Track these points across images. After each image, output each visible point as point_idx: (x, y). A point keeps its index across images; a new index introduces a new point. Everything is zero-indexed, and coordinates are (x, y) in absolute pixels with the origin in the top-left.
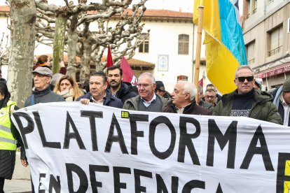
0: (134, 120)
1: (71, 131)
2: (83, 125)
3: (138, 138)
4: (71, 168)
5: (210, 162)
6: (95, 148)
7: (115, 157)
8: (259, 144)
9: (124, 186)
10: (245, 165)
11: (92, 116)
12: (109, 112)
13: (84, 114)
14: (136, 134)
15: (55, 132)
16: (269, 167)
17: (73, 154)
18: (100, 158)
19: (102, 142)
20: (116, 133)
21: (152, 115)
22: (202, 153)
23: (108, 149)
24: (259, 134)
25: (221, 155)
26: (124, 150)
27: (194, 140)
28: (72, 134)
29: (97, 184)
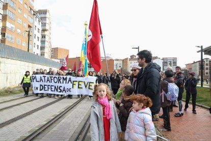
0: (51, 77)
2: (43, 78)
4: (41, 85)
6: (45, 82)
7: (48, 83)
8: (70, 80)
9: (49, 88)
10: (68, 83)
11: (45, 77)
12: (47, 76)
14: (51, 79)
15: (38, 79)
16: (71, 83)
17: (41, 83)
18: (46, 84)
19: (46, 80)
20: (48, 79)
21: (54, 76)
22: (62, 82)
24: (70, 78)
25: (65, 82)
26: (50, 82)
27: (60, 80)
28: (41, 80)
29: (45, 88)
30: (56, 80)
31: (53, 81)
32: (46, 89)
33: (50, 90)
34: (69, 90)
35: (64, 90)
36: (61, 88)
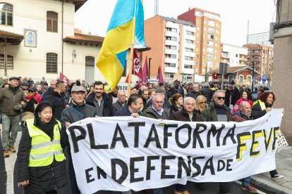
1: (119, 135)
3: (169, 137)
4: (115, 162)
5: (209, 145)
6: (136, 145)
7: (151, 150)
9: (153, 168)
10: (224, 144)
11: (136, 126)
12: (149, 121)
13: (131, 124)
14: (167, 135)
16: (234, 142)
19: (142, 141)
20: (153, 136)
23: (146, 146)
25: (213, 140)
26: (158, 146)
27: (200, 134)
28: (119, 137)
29: (134, 170)
30: (184, 136)
31: (171, 139)
32: (141, 173)
33: (156, 173)
34: (226, 165)
35: (209, 166)
36: (198, 162)
